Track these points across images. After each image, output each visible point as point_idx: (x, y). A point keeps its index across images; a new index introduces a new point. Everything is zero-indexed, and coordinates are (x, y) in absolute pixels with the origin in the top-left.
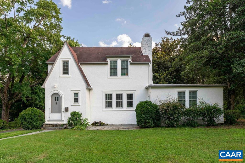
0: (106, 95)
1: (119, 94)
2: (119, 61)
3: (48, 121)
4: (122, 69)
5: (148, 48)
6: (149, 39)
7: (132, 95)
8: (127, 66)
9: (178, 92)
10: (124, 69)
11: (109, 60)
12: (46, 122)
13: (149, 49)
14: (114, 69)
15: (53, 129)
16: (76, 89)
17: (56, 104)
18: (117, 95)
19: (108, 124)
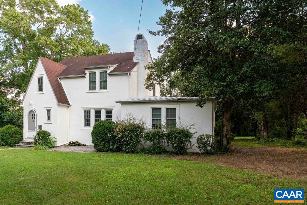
0: (85, 111)
1: (98, 111)
2: (98, 72)
3: (26, 139)
4: (101, 82)
5: (139, 53)
6: (141, 41)
7: (111, 111)
8: (106, 77)
9: (153, 109)
10: (104, 81)
11: (87, 72)
12: (25, 140)
13: (141, 54)
14: (93, 82)
15: (24, 147)
16: (48, 106)
17: (33, 121)
18: (96, 111)
19: (85, 145)
